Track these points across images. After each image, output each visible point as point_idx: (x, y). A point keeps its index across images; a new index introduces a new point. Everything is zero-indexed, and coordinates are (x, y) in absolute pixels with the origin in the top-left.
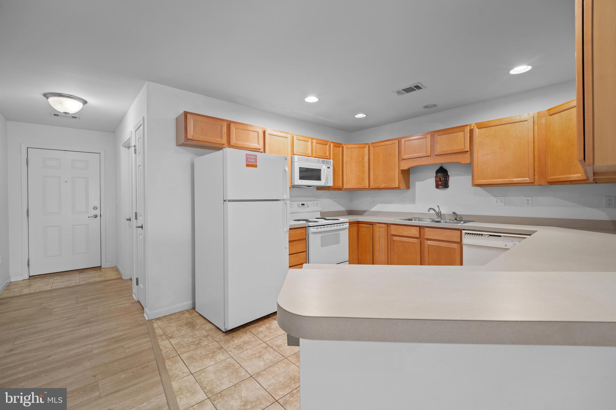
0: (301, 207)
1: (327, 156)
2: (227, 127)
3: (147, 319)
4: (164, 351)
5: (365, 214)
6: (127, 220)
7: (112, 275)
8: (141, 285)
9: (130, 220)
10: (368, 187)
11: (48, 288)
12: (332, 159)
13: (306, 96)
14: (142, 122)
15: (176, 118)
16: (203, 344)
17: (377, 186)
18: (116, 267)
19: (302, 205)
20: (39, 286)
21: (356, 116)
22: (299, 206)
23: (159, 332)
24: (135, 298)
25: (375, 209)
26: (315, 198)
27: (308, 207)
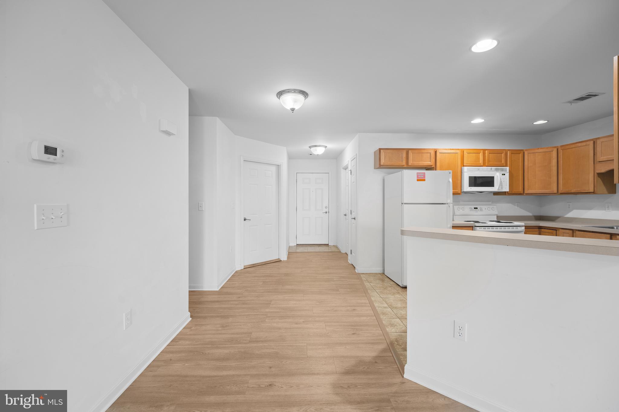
0: (474, 210)
1: (503, 164)
2: (406, 153)
3: (357, 272)
4: (367, 287)
5: (559, 219)
6: (344, 215)
7: (334, 249)
8: (353, 254)
9: (346, 215)
10: (556, 192)
11: (306, 251)
12: (508, 166)
13: (473, 119)
14: (355, 157)
15: (374, 152)
16: (388, 289)
17: (567, 190)
18: (336, 246)
19: (475, 208)
20: (300, 249)
21: (534, 123)
22: (471, 209)
23: (364, 279)
24: (350, 262)
25: (570, 215)
26: (491, 202)
27: (481, 210)
